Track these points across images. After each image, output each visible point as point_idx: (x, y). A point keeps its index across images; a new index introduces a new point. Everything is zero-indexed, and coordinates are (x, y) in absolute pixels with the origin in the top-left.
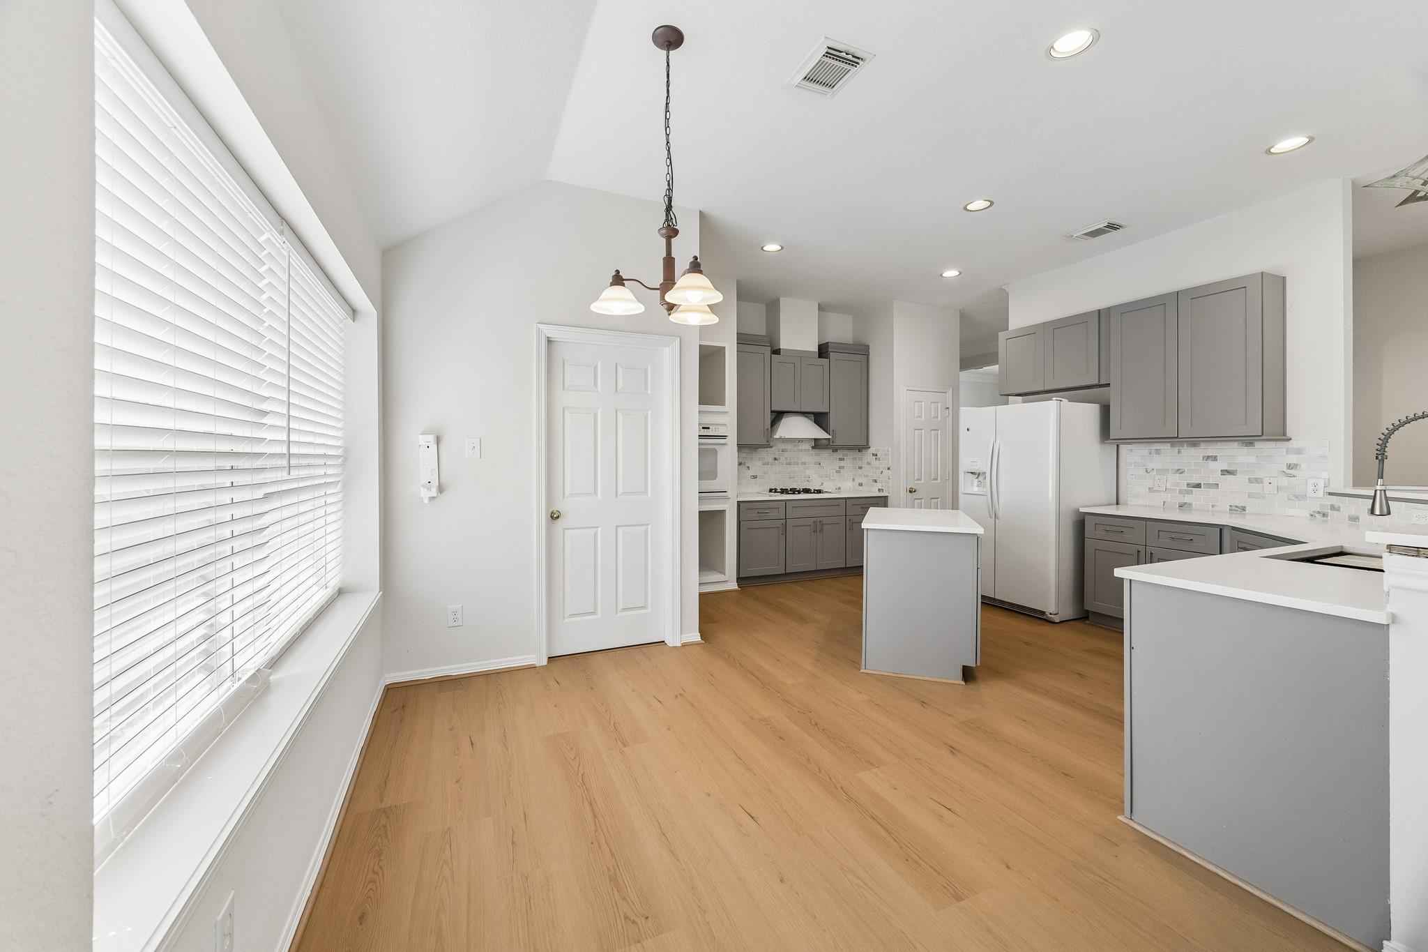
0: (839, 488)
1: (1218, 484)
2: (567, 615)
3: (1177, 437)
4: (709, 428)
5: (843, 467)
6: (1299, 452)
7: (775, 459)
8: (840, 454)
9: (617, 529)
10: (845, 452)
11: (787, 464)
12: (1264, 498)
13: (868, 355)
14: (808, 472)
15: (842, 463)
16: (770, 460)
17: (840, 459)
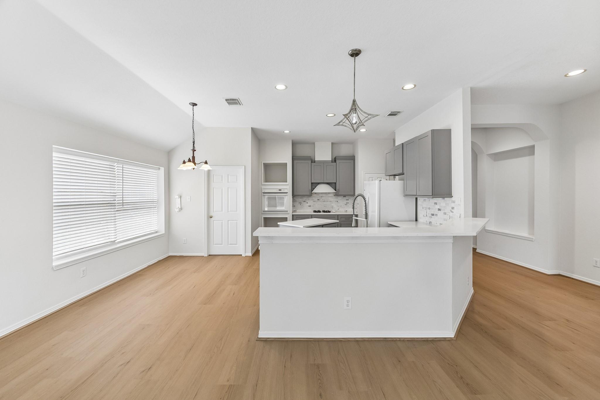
0: (346, 211)
1: (437, 214)
2: (214, 244)
3: (416, 195)
4: (281, 190)
5: (348, 203)
6: (454, 202)
7: (318, 200)
8: (347, 198)
9: (228, 222)
10: (350, 197)
11: (323, 201)
12: (447, 221)
13: (354, 160)
14: (332, 205)
15: (348, 201)
16: (316, 200)
17: (347, 200)
